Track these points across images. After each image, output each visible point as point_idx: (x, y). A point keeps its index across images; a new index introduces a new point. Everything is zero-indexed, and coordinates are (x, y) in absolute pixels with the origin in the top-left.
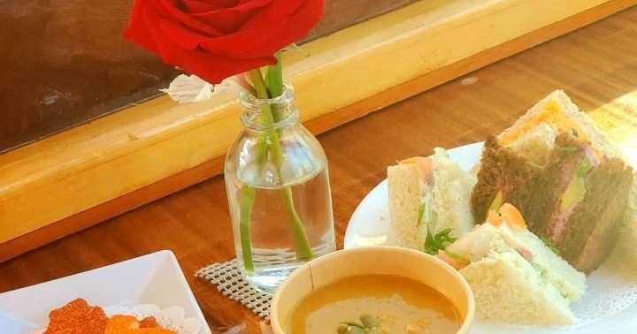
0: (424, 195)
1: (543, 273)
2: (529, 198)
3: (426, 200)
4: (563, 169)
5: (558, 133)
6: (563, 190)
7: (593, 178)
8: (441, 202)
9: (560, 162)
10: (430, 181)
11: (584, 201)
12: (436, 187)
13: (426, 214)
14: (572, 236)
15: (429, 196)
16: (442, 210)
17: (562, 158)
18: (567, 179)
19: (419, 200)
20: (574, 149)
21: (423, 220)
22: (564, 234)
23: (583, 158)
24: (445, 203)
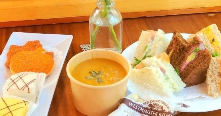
0: (149, 43)
1: (167, 78)
2: (179, 54)
3: (149, 45)
4: (192, 48)
5: (195, 36)
6: (189, 55)
7: (199, 54)
8: (153, 46)
9: (192, 46)
10: (153, 39)
11: (194, 60)
12: (154, 41)
13: (147, 49)
14: (187, 71)
15: (150, 43)
16: (153, 49)
17: (193, 44)
18: (191, 52)
19: (147, 44)
20: (197, 43)
21: (145, 51)
22: (185, 69)
23: (198, 46)
24: (155, 47)
